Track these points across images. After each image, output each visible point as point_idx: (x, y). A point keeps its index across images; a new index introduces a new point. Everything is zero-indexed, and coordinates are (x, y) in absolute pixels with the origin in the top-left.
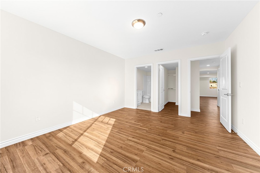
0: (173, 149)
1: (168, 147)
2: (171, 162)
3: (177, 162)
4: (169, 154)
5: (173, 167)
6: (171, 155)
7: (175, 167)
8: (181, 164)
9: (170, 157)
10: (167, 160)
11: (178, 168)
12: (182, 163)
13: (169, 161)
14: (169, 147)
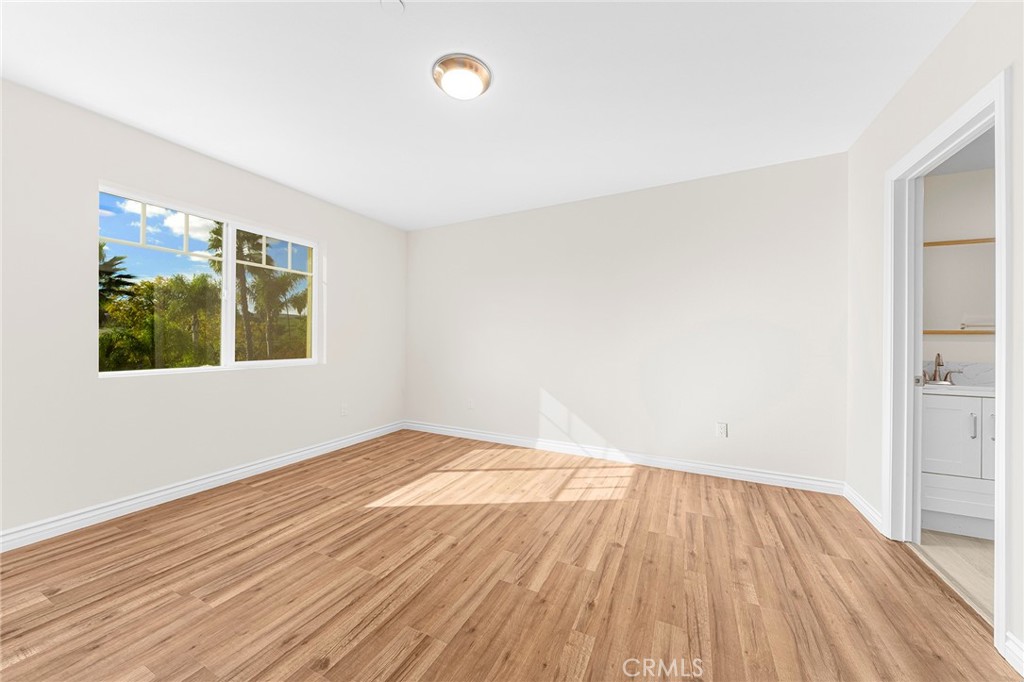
0: (332, 664)
1: (360, 646)
2: (275, 635)
3: (261, 654)
4: (314, 641)
5: (252, 634)
6: (306, 648)
7: (248, 641)
8: (244, 666)
9: (300, 639)
10: (291, 625)
11: (237, 648)
12: (248, 670)
13: (285, 629)
14: (354, 651)
